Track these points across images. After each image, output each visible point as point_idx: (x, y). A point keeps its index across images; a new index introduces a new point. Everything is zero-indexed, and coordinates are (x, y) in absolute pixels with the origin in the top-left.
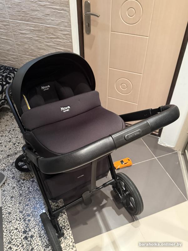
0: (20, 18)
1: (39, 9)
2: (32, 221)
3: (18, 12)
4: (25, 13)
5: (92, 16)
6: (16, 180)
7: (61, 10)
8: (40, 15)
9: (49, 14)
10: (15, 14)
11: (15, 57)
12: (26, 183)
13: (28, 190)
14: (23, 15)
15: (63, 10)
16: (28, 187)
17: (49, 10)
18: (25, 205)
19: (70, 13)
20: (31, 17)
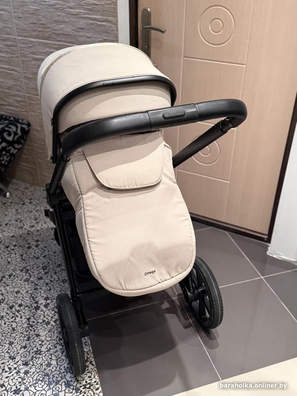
0: (35, 34)
1: (67, 20)
2: (31, 373)
3: (33, 25)
4: (44, 26)
5: (153, 32)
6: (6, 306)
7: (103, 22)
8: (68, 29)
9: (83, 27)
10: (27, 28)
11: (19, 99)
12: (23, 311)
13: (28, 322)
14: (40, 29)
15: (106, 21)
16: (28, 317)
17: (84, 21)
18: (20, 346)
19: (117, 26)
20: (54, 33)
